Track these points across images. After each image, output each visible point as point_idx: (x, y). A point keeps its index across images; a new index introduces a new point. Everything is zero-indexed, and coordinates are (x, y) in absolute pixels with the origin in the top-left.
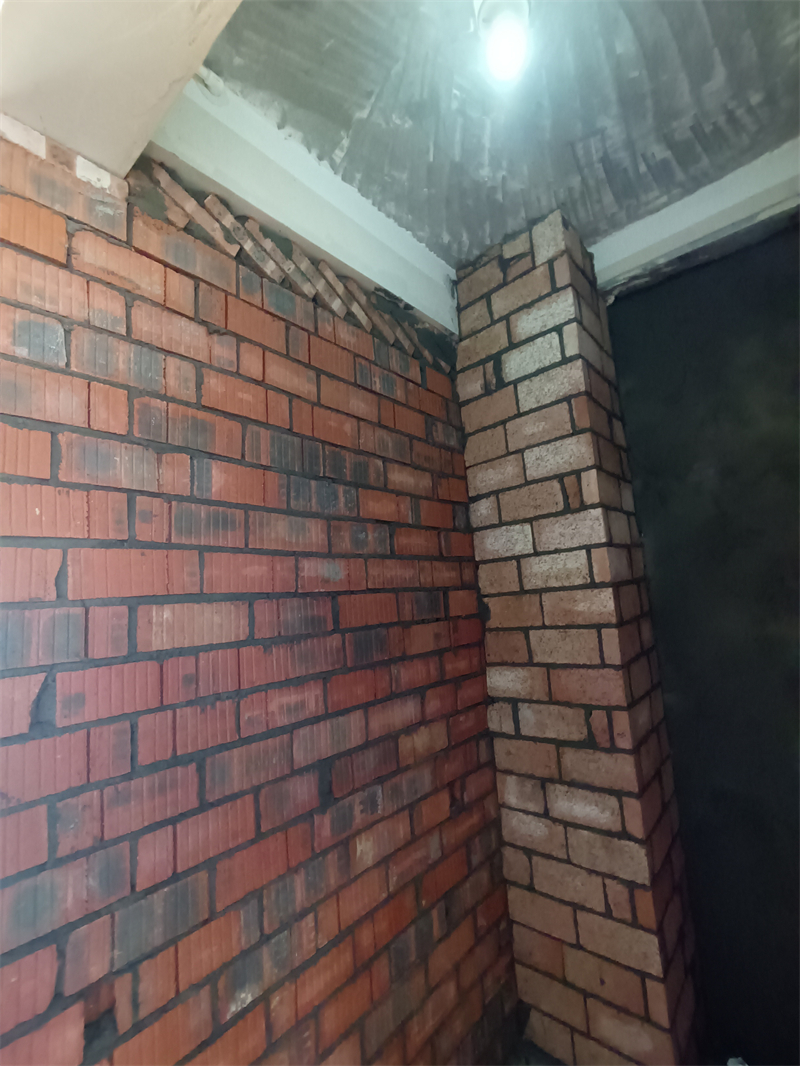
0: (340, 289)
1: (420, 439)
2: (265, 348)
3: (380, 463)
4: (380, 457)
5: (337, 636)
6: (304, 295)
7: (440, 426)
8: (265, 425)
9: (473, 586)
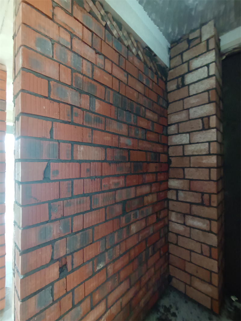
0: (135, 45)
2: (112, 62)
4: (144, 107)
5: (129, 163)
6: (125, 45)
8: (112, 89)
9: (167, 153)
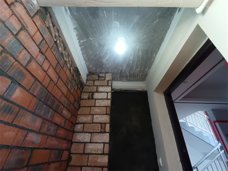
0: (70, 63)
1: (72, 104)
2: (51, 64)
3: (62, 107)
4: (63, 105)
5: (26, 169)
6: (64, 59)
7: (76, 102)
8: (41, 83)
